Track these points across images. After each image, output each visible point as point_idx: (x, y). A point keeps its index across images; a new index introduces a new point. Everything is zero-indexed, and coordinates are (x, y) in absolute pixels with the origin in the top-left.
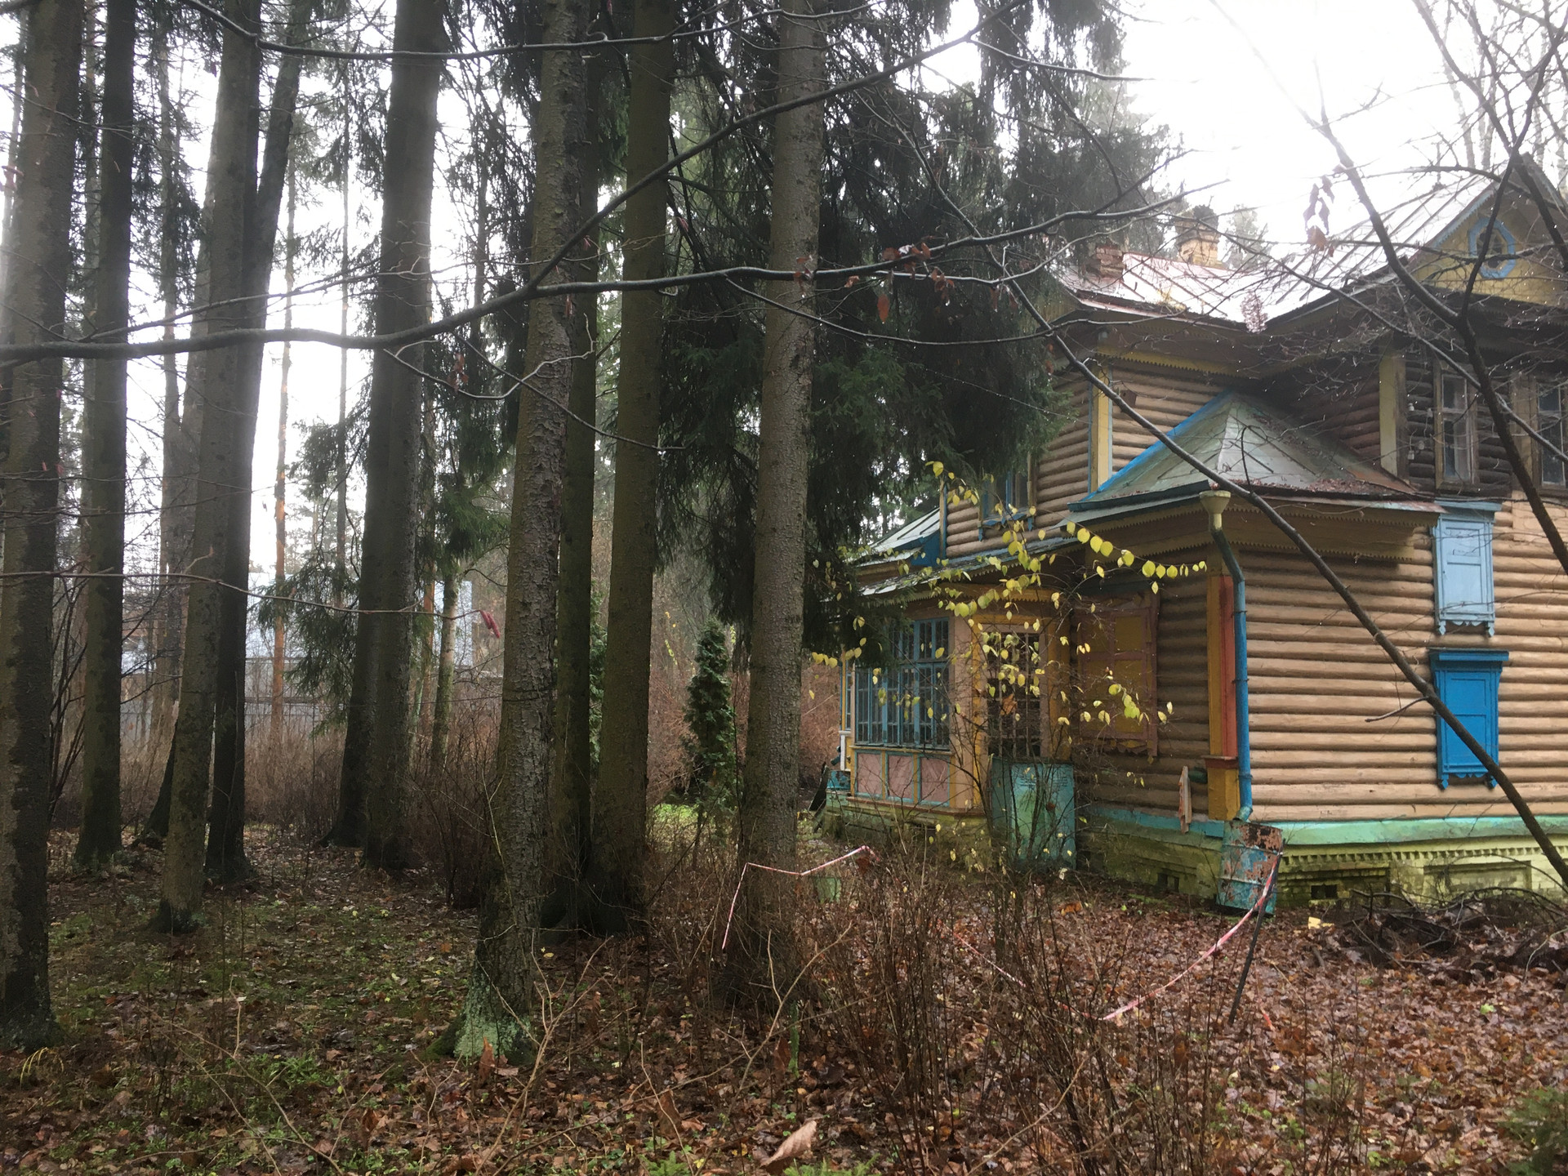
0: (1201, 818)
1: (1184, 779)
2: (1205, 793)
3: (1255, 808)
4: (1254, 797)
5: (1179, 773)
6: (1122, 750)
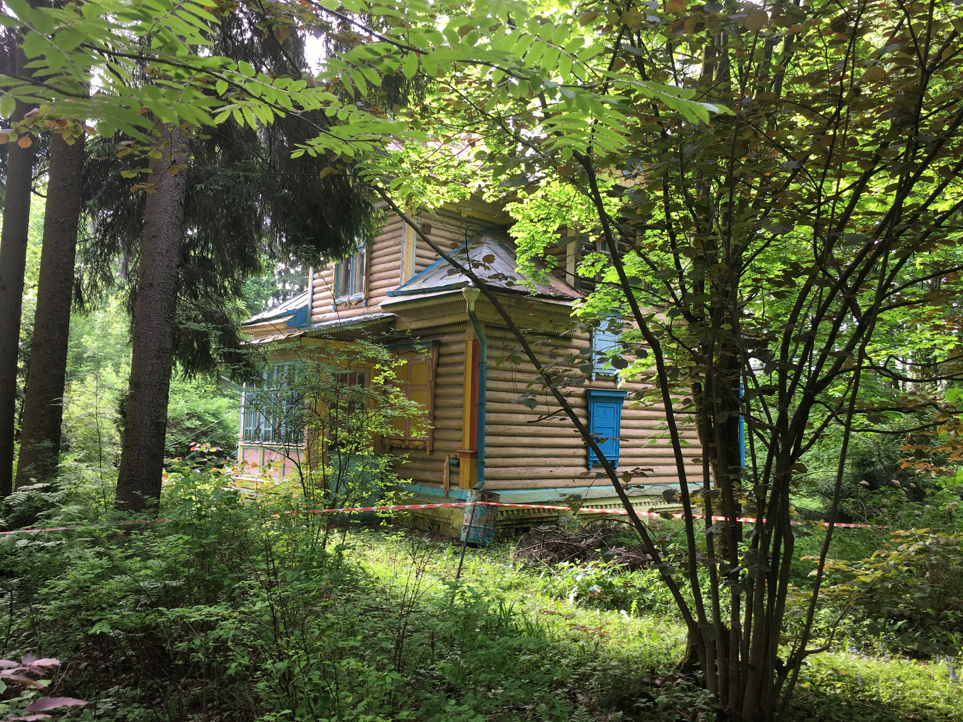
0: (455, 488)
1: (446, 465)
2: (458, 473)
3: (486, 482)
4: (486, 475)
5: (443, 461)
6: (411, 447)
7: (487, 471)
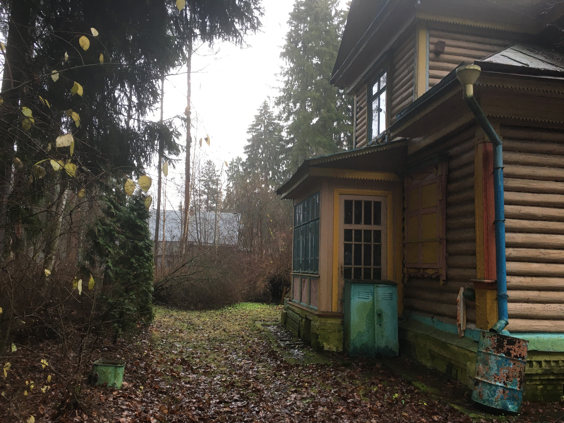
0: (472, 326)
1: (460, 297)
2: (474, 307)
3: (510, 321)
4: (510, 312)
5: (458, 292)
6: (426, 276)
7: (511, 307)
